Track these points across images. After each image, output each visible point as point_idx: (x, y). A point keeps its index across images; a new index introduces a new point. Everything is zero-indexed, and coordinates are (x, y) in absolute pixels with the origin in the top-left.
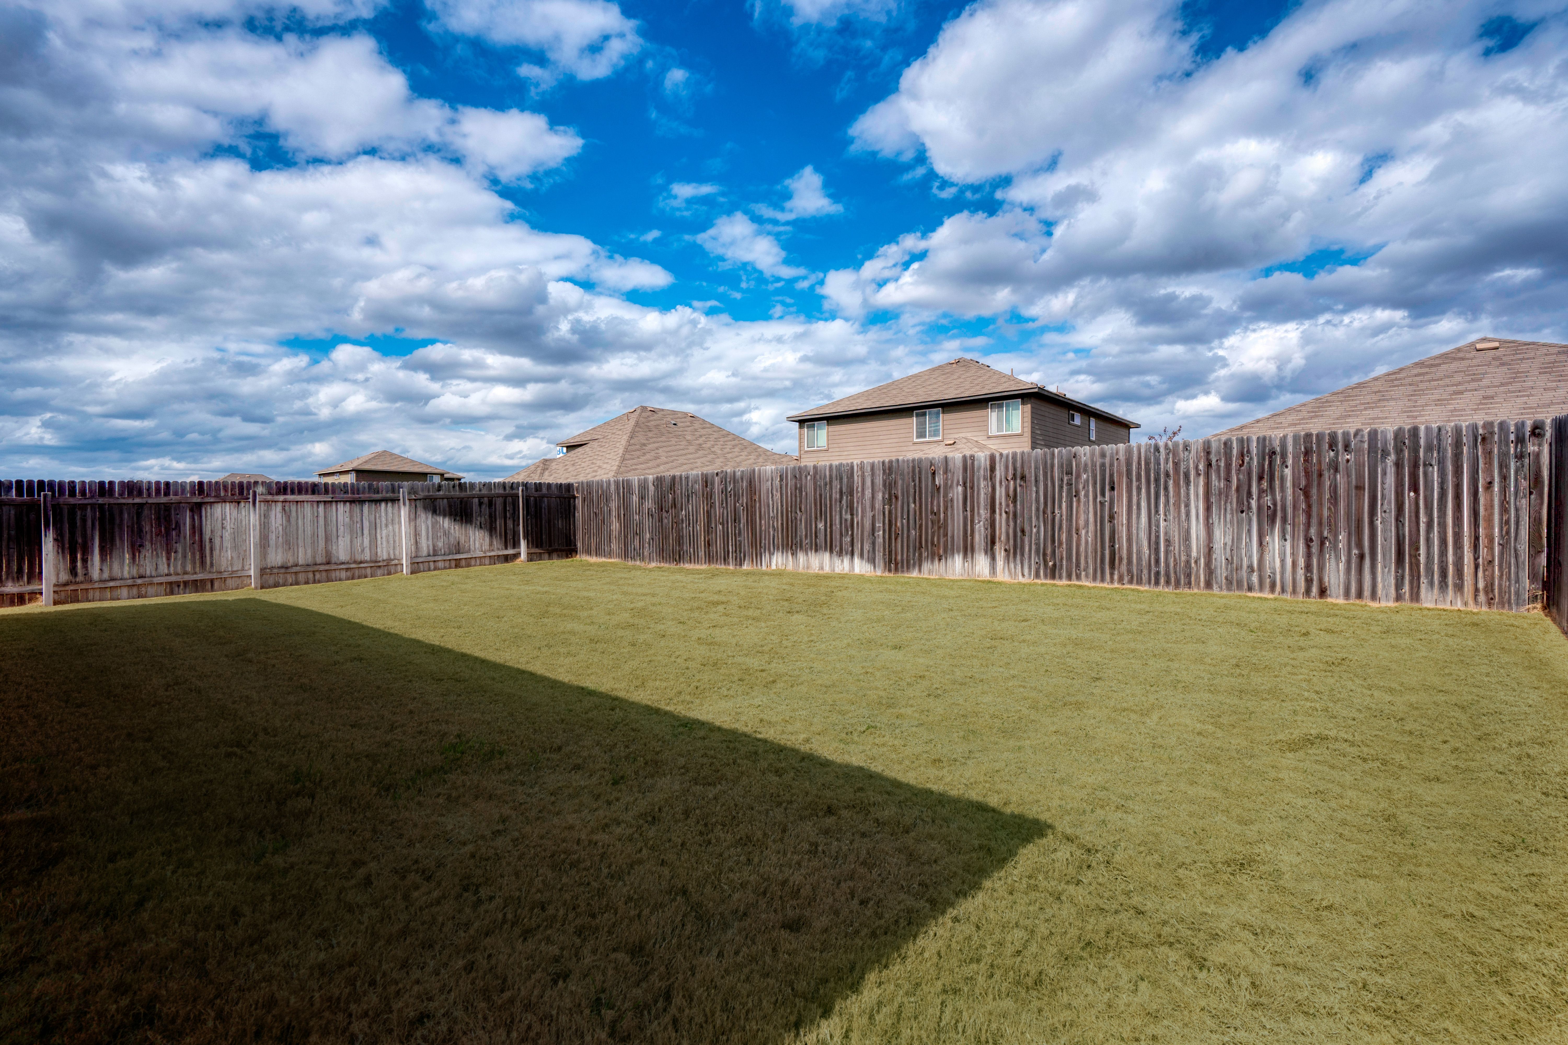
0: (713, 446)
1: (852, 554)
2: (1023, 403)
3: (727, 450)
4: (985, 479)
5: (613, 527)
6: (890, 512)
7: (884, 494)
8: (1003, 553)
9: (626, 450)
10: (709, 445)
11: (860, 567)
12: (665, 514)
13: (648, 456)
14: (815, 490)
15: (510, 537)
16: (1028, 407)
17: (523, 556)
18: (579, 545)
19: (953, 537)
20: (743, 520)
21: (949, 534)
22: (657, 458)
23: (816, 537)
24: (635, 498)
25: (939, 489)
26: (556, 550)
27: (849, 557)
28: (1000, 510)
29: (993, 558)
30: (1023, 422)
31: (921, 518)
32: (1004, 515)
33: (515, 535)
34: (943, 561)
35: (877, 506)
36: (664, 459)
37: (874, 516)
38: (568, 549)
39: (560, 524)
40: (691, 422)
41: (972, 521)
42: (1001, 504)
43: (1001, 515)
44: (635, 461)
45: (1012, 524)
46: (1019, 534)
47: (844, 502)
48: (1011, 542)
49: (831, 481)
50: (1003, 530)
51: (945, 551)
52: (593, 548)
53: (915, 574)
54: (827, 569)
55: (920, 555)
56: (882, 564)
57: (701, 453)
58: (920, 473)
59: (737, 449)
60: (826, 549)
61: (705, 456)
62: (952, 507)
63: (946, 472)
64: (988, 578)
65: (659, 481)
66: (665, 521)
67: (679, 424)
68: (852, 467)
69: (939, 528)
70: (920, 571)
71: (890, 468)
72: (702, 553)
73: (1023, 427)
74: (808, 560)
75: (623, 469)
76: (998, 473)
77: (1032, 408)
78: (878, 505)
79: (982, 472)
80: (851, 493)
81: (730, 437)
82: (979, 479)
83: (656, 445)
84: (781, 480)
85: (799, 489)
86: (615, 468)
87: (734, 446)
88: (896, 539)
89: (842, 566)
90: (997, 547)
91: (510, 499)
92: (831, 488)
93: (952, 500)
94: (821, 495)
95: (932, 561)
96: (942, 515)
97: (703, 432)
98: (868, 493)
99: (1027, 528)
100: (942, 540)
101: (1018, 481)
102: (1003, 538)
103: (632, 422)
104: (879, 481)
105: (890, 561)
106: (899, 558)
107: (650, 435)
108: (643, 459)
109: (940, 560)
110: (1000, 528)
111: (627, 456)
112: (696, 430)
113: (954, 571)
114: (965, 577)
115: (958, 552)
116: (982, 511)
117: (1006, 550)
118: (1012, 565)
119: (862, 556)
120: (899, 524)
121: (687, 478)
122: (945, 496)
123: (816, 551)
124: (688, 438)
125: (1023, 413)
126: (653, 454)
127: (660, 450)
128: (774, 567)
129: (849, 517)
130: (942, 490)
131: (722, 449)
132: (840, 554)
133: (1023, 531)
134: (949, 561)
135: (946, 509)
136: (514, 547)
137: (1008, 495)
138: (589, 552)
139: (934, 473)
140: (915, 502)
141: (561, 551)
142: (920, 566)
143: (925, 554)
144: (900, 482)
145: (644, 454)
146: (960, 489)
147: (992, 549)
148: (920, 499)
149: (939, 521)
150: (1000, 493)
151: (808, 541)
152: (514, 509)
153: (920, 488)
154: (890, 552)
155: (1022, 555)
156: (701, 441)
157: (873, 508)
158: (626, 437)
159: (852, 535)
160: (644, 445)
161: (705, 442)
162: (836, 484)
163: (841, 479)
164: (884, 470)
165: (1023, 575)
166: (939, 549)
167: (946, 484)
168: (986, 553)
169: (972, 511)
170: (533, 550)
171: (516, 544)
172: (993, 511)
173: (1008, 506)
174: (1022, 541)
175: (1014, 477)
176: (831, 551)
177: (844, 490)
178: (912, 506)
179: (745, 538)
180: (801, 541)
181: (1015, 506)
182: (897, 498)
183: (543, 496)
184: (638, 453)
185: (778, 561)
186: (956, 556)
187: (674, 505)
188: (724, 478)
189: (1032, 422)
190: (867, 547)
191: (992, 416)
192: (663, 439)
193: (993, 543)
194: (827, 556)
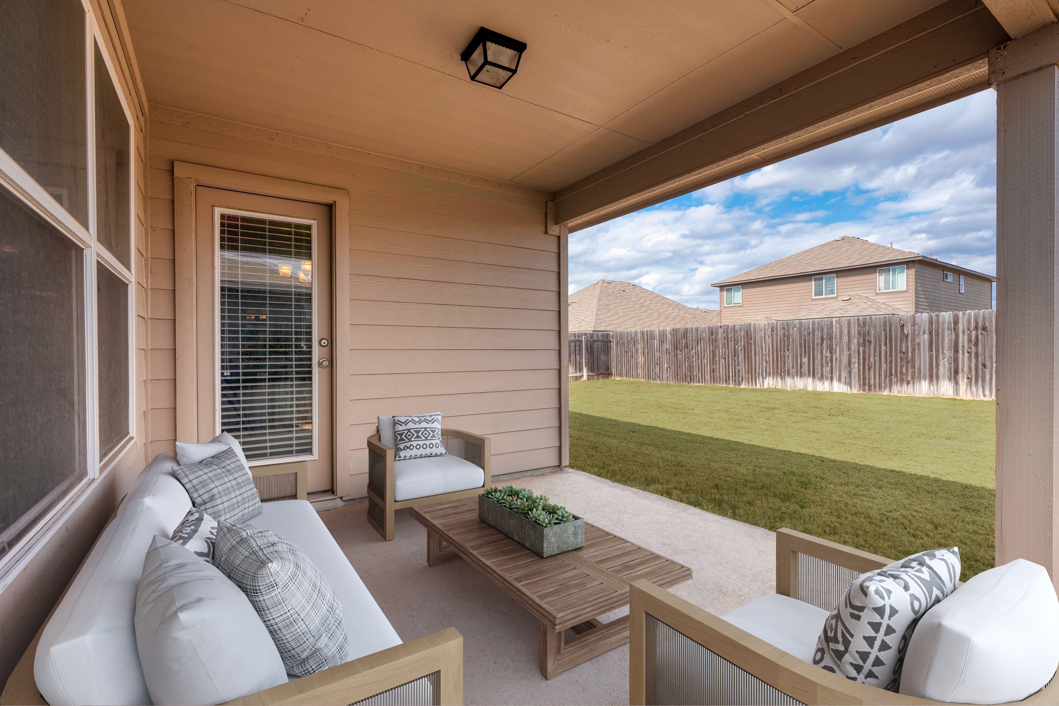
0: (650, 304)
1: (832, 379)
2: (907, 268)
3: (659, 307)
4: (949, 329)
5: (639, 360)
6: (864, 352)
7: (858, 339)
8: (965, 380)
9: (598, 309)
10: (646, 304)
11: (838, 387)
12: (679, 352)
13: (611, 312)
14: (800, 337)
15: (578, 366)
16: (913, 271)
17: (585, 377)
18: (614, 370)
19: (920, 369)
20: (741, 356)
21: (916, 367)
22: (617, 313)
23: (801, 367)
24: (656, 342)
25: (907, 337)
26: (601, 374)
27: (829, 381)
28: (963, 351)
29: (957, 383)
30: (907, 282)
31: (891, 356)
32: (966, 354)
33: (581, 364)
34: (911, 384)
35: (853, 348)
36: (621, 314)
37: (850, 355)
38: (607, 373)
39: (603, 358)
40: (634, 289)
41: (937, 358)
42: (963, 347)
43: (963, 354)
44: (604, 316)
45: (973, 360)
46: (980, 367)
47: (825, 344)
48: (973, 373)
49: (814, 331)
50: (966, 364)
51: (913, 378)
52: (624, 372)
53: (886, 393)
54: (810, 388)
55: (891, 381)
56: (857, 385)
57: (643, 309)
58: (890, 325)
59: (665, 306)
60: (809, 375)
61: (646, 311)
62: (919, 349)
63: (914, 324)
64: (952, 396)
65: (675, 332)
66: (680, 357)
67: (627, 291)
68: (832, 322)
69: (907, 362)
70: (890, 391)
71: (864, 323)
72: (708, 377)
73: (907, 286)
74: (794, 383)
75: (598, 321)
76: (961, 326)
77: (916, 271)
78: (854, 346)
79: (946, 325)
80: (831, 339)
81: (660, 298)
82: (943, 330)
83: (615, 305)
84: (772, 330)
85: (787, 336)
86: (594, 321)
87: (663, 304)
88: (869, 370)
89: (823, 386)
90: (960, 376)
91: (578, 343)
92: (814, 335)
93: (919, 344)
94: (805, 341)
95: (901, 385)
96: (910, 354)
97: (642, 295)
98: (845, 339)
99: (988, 363)
100: (910, 371)
101: (980, 331)
102: (966, 369)
103: (598, 291)
104: (854, 331)
105: (864, 384)
106: (872, 382)
107: (610, 298)
108: (609, 314)
109: (908, 384)
110: (963, 363)
111: (599, 313)
112: (637, 294)
113: (921, 391)
114: (931, 395)
115: (925, 379)
116: (945, 351)
117: (968, 378)
118: (974, 389)
119: (840, 380)
120: (872, 360)
121: (697, 329)
122: (913, 341)
123: (801, 376)
124: (634, 299)
125: (907, 275)
126: (614, 311)
127: (618, 308)
128: (766, 386)
129: (829, 355)
130: (910, 337)
131: (655, 306)
132: (822, 378)
133: (984, 366)
134: (917, 385)
135: (914, 350)
136: (580, 372)
137: (970, 340)
138: (621, 375)
139: (903, 326)
140: (886, 345)
141: (604, 374)
142: (890, 388)
143: (894, 380)
144: (873, 332)
145: (609, 311)
146: (926, 336)
147: (955, 377)
148: (891, 343)
149: (907, 358)
150: (963, 340)
151: (795, 370)
152: (580, 349)
153: (891, 336)
154: (864, 379)
155: (984, 381)
156: (641, 301)
157: (849, 349)
158: (596, 301)
159: (832, 366)
160: (608, 305)
161: (644, 302)
162: (818, 334)
163: (822, 330)
164: (859, 325)
165: (984, 395)
166: (907, 376)
167: (913, 334)
168: (950, 380)
169: (937, 351)
170: (590, 374)
171: (581, 370)
172: (956, 351)
173: (970, 348)
174: (984, 373)
175: (976, 328)
176: (814, 376)
177: (825, 337)
178: (883, 348)
179: (742, 367)
180: (788, 370)
181: (977, 348)
182: (870, 342)
183: (594, 341)
184: (606, 311)
185: (769, 382)
186: (923, 382)
187: (687, 346)
188: (726, 329)
189: (916, 282)
190: (844, 374)
191: (881, 279)
192: (619, 301)
193: (956, 373)
194: (810, 380)
